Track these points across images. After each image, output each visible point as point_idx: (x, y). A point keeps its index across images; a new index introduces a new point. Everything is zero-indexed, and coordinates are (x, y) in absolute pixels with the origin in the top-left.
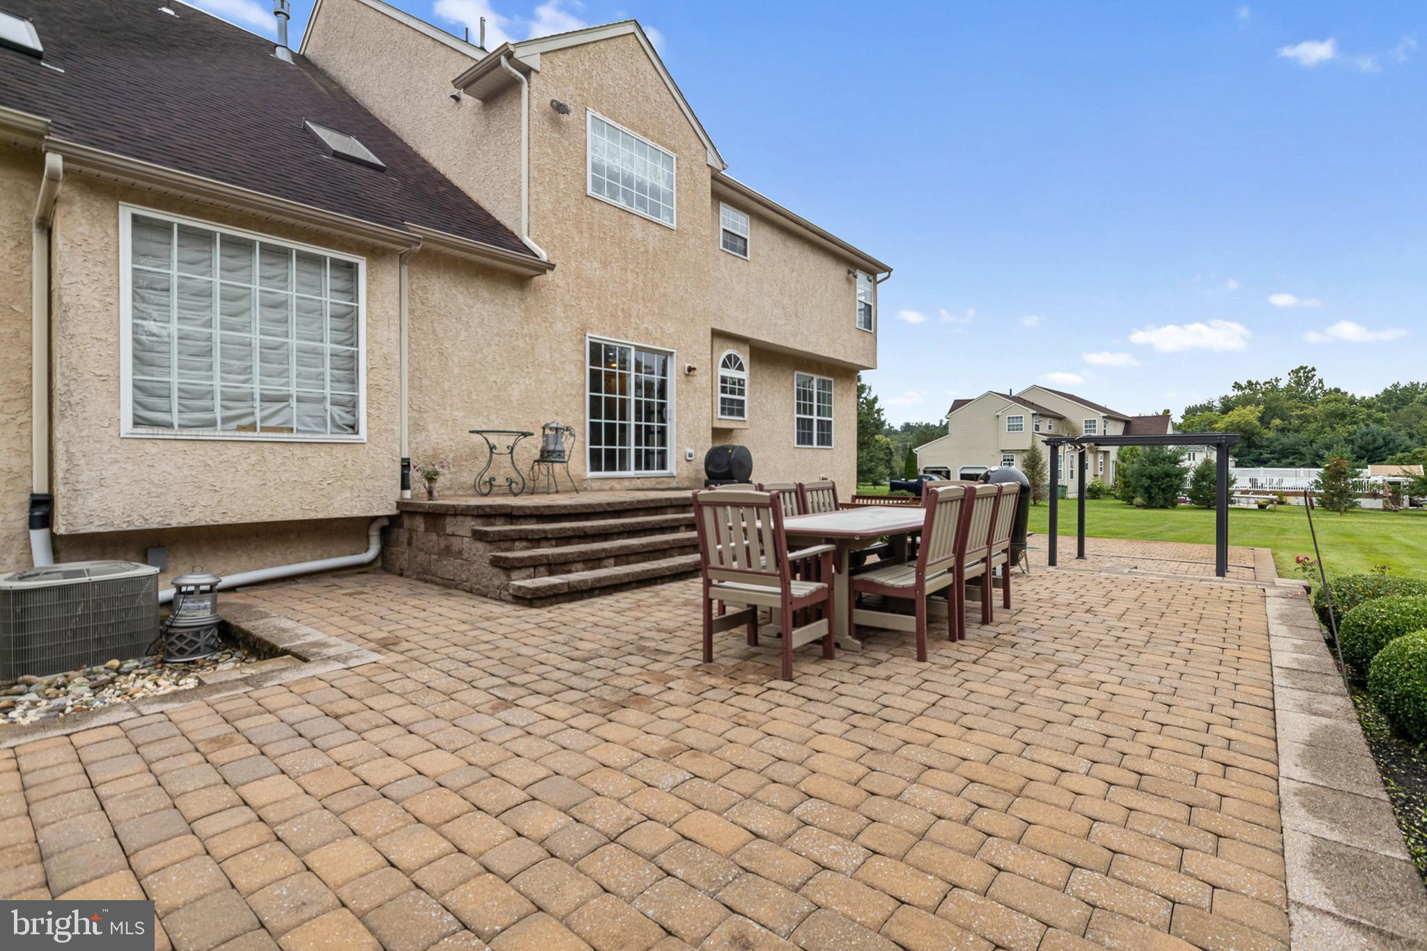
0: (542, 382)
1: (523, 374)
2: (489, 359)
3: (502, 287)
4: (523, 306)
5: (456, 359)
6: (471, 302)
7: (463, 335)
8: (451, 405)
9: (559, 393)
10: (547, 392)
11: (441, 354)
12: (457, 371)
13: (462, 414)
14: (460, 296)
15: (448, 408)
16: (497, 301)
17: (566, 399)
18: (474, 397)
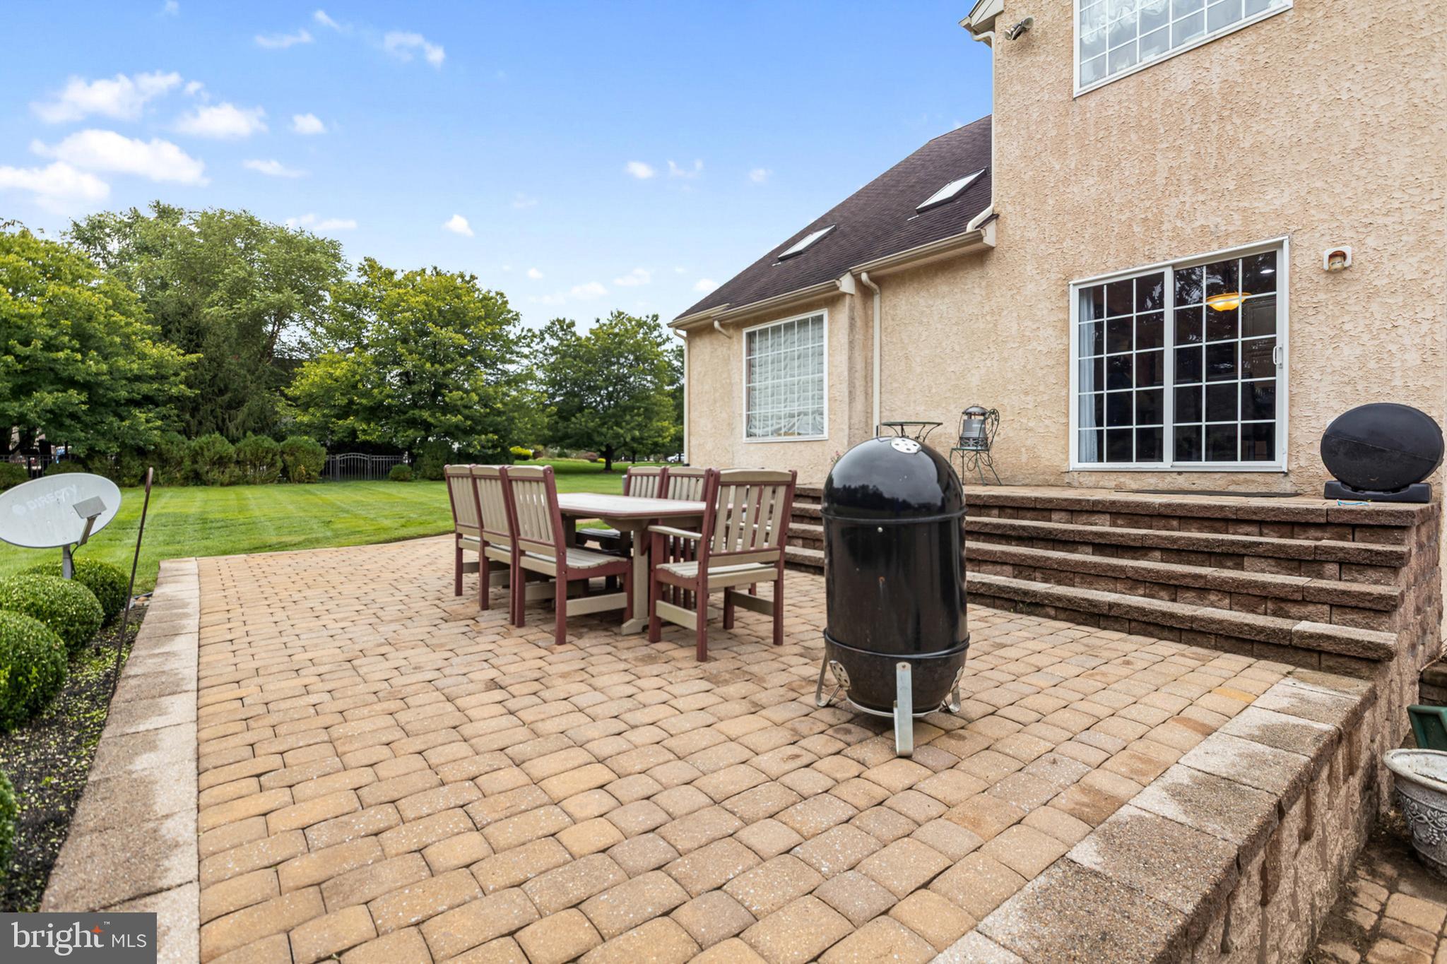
0: (1006, 360)
1: (984, 357)
2: (948, 351)
3: (961, 274)
4: (984, 284)
5: (918, 359)
6: (931, 302)
7: (925, 334)
8: (915, 402)
9: (1029, 367)
10: (1013, 371)
11: (907, 358)
12: (919, 370)
13: (923, 408)
14: (921, 301)
15: (912, 404)
16: (956, 290)
17: (1040, 373)
18: (934, 391)
